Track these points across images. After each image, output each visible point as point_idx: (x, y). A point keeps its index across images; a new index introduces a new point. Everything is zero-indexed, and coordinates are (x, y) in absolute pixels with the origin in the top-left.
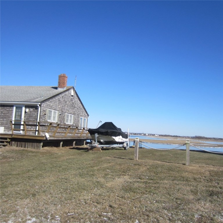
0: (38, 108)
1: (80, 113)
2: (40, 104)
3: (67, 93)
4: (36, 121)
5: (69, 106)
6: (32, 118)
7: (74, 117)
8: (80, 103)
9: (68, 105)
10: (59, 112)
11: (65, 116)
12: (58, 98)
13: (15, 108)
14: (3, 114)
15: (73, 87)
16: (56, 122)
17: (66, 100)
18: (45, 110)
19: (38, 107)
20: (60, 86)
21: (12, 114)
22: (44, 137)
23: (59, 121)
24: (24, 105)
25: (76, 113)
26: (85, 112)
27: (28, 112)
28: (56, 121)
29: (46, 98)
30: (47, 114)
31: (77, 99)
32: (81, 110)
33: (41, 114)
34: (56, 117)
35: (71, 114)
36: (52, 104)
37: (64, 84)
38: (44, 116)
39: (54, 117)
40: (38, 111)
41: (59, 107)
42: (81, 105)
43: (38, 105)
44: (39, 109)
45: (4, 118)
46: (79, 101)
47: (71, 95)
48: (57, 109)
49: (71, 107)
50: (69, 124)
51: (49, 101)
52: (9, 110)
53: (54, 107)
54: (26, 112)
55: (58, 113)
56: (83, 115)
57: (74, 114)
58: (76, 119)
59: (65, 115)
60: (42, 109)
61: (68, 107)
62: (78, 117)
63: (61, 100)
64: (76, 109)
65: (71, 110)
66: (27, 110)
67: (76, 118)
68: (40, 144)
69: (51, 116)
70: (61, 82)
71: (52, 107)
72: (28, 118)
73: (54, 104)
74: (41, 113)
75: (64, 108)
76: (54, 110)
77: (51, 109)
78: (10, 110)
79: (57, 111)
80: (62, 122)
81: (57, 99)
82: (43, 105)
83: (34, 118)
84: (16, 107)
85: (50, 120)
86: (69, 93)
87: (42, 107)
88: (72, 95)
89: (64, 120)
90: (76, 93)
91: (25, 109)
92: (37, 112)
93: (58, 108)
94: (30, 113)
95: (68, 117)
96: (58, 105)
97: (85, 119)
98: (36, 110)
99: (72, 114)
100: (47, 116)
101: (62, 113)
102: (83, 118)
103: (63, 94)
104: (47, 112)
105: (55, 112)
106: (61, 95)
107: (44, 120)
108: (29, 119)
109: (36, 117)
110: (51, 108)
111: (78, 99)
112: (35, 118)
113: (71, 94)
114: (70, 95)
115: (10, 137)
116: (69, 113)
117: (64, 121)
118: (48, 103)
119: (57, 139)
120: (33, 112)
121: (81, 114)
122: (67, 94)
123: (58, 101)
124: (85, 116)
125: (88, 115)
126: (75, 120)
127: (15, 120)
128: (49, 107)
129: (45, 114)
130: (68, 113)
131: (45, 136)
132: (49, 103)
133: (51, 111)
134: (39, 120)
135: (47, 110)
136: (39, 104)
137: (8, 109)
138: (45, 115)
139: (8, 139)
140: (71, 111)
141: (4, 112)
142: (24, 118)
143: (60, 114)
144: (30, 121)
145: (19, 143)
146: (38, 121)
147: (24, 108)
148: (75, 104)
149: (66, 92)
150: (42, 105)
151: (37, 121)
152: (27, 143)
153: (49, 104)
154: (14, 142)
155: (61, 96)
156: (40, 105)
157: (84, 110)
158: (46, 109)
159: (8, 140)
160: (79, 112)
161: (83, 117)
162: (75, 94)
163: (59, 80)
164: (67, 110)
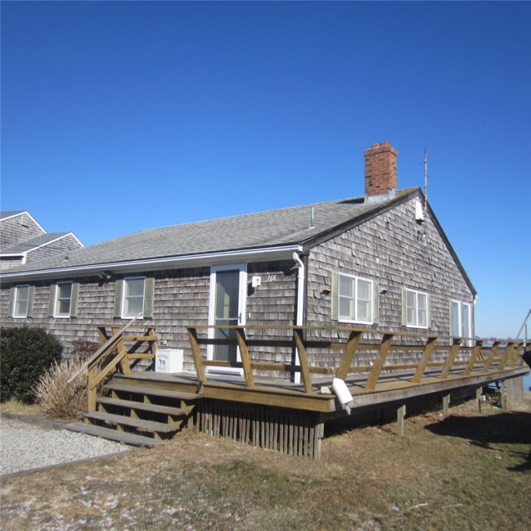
0: (297, 270)
1: (448, 287)
2: (300, 248)
3: (401, 210)
4: (291, 324)
5: (411, 261)
6: (273, 309)
7: (431, 302)
8: (446, 249)
9: (408, 257)
10: (377, 283)
11: (403, 298)
12: (371, 229)
13: (213, 276)
14: (178, 304)
15: (420, 190)
16: (372, 323)
17: (399, 238)
18: (326, 275)
19: (294, 262)
20: (372, 188)
21: (206, 300)
22: (327, 399)
23: (381, 316)
24: (244, 263)
25: (435, 285)
26: (462, 280)
27: (260, 289)
28: (370, 321)
29: (323, 229)
30: (333, 291)
31: (434, 235)
32: (451, 275)
33: (311, 294)
34: (370, 302)
35: (420, 289)
36: (349, 252)
37: (387, 180)
38: (322, 299)
39: (363, 304)
40: (297, 282)
41: (377, 265)
42: (449, 256)
43: (296, 256)
44: (301, 271)
45: (182, 317)
46: (442, 244)
47: (414, 219)
48: (371, 273)
49: (419, 263)
50: (417, 327)
51: (338, 240)
52: (196, 287)
53: (358, 262)
54: (251, 290)
55: (376, 289)
56: (459, 292)
57: (431, 289)
58: (437, 308)
59: (400, 295)
60: (310, 272)
61: (408, 263)
62: (445, 302)
63: (383, 234)
64: (435, 270)
65: (419, 275)
66: (256, 281)
67: (439, 306)
68: (312, 430)
69: (349, 300)
70: (377, 172)
71: (350, 263)
72: (262, 311)
73: (357, 250)
74: (311, 288)
75: (394, 266)
76: (360, 274)
77: (347, 271)
78: (201, 284)
79: (371, 280)
80: (394, 320)
81: (365, 230)
82: (316, 253)
83: (283, 310)
84: (218, 273)
85: (348, 314)
86: (408, 211)
87: (311, 264)
88: (417, 218)
89: (400, 313)
90: (430, 211)
91: (249, 278)
92: (294, 286)
93: (373, 267)
94: (269, 291)
95: (411, 302)
96: (374, 256)
97: (466, 306)
98: (288, 279)
99: (425, 290)
100: (336, 302)
101: (390, 287)
102: (459, 303)
103: (388, 215)
104: (333, 284)
105: (363, 286)
106: (379, 217)
107: (325, 315)
108: (266, 317)
109: (289, 305)
110: (348, 266)
111: (438, 236)
112: (288, 310)
113: (414, 215)
114: (411, 221)
115: (191, 395)
116: (414, 288)
117: (399, 318)
118: (334, 247)
119: (387, 399)
120: (277, 288)
121: (454, 291)
122: (400, 215)
123: (370, 239)
124: (465, 296)
125: (474, 293)
126: (435, 310)
127: (217, 322)
128: (341, 265)
129: (327, 293)
130: (409, 286)
131: (333, 392)
132: (338, 248)
133: (350, 280)
134: (305, 320)
135: (333, 277)
136: (298, 252)
137: (192, 282)
138: (327, 298)
139: (183, 404)
140: (419, 277)
141: (180, 297)
142: (247, 313)
143: (384, 292)
144: (270, 324)
145: (226, 420)
146: (300, 323)
147: (243, 276)
148: (429, 252)
149: (398, 208)
150: (311, 256)
151: (295, 322)
152: (256, 424)
153: (338, 253)
154: (208, 417)
155: (382, 221)
156: (301, 257)
157: (460, 275)
158: (329, 272)
159: (186, 409)
160: (446, 283)
161: (458, 299)
162: (428, 215)
163: (368, 169)
164: (405, 273)
